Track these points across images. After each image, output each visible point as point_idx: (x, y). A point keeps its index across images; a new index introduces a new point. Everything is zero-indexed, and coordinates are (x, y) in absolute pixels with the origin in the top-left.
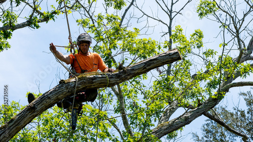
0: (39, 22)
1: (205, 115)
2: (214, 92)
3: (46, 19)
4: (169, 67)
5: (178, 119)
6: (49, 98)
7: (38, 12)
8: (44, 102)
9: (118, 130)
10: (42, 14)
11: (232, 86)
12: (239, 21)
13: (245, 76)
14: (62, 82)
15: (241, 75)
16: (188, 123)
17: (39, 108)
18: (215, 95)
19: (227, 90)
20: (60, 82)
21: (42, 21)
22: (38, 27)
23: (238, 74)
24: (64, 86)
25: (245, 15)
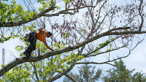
0: (4, 41)
1: (65, 75)
2: (69, 66)
3: (6, 40)
4: (52, 57)
5: (56, 76)
6: (12, 65)
7: (3, 37)
8: (10, 66)
9: (34, 80)
10: (5, 38)
11: (76, 64)
12: (78, 40)
13: (80, 60)
14: (17, 59)
15: (79, 60)
16: (60, 78)
17: (8, 68)
18: (69, 67)
19: (74, 66)
20: (16, 59)
21: (5, 41)
22: (3, 42)
23: (78, 60)
24: (18, 60)
25: (80, 38)
